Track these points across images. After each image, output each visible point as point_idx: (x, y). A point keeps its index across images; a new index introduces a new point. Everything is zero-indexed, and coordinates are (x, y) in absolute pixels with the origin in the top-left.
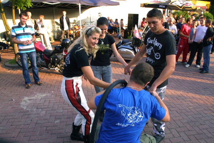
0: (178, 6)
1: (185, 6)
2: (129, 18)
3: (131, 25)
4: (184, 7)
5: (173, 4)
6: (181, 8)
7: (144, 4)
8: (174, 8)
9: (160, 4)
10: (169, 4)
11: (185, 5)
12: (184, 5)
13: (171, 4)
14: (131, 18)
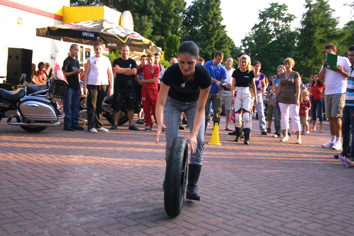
0: (118, 35)
1: (131, 38)
2: (10, 57)
3: (16, 74)
4: (129, 38)
5: (109, 32)
6: (124, 41)
7: (48, 28)
8: (112, 39)
9: (83, 30)
10: (102, 31)
11: (131, 36)
12: (128, 35)
13: (105, 31)
14: (17, 57)
